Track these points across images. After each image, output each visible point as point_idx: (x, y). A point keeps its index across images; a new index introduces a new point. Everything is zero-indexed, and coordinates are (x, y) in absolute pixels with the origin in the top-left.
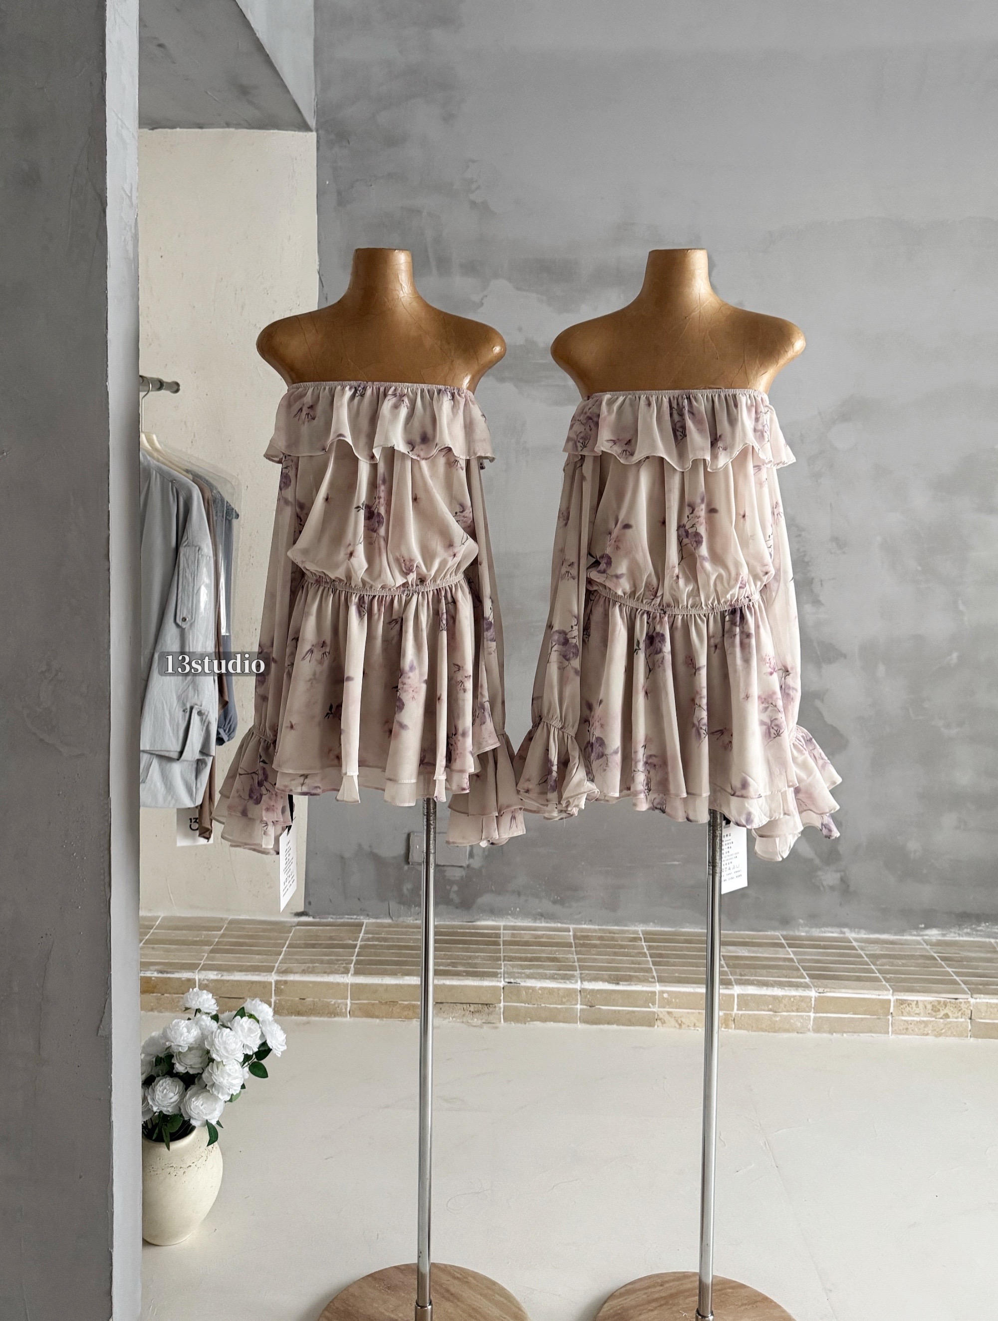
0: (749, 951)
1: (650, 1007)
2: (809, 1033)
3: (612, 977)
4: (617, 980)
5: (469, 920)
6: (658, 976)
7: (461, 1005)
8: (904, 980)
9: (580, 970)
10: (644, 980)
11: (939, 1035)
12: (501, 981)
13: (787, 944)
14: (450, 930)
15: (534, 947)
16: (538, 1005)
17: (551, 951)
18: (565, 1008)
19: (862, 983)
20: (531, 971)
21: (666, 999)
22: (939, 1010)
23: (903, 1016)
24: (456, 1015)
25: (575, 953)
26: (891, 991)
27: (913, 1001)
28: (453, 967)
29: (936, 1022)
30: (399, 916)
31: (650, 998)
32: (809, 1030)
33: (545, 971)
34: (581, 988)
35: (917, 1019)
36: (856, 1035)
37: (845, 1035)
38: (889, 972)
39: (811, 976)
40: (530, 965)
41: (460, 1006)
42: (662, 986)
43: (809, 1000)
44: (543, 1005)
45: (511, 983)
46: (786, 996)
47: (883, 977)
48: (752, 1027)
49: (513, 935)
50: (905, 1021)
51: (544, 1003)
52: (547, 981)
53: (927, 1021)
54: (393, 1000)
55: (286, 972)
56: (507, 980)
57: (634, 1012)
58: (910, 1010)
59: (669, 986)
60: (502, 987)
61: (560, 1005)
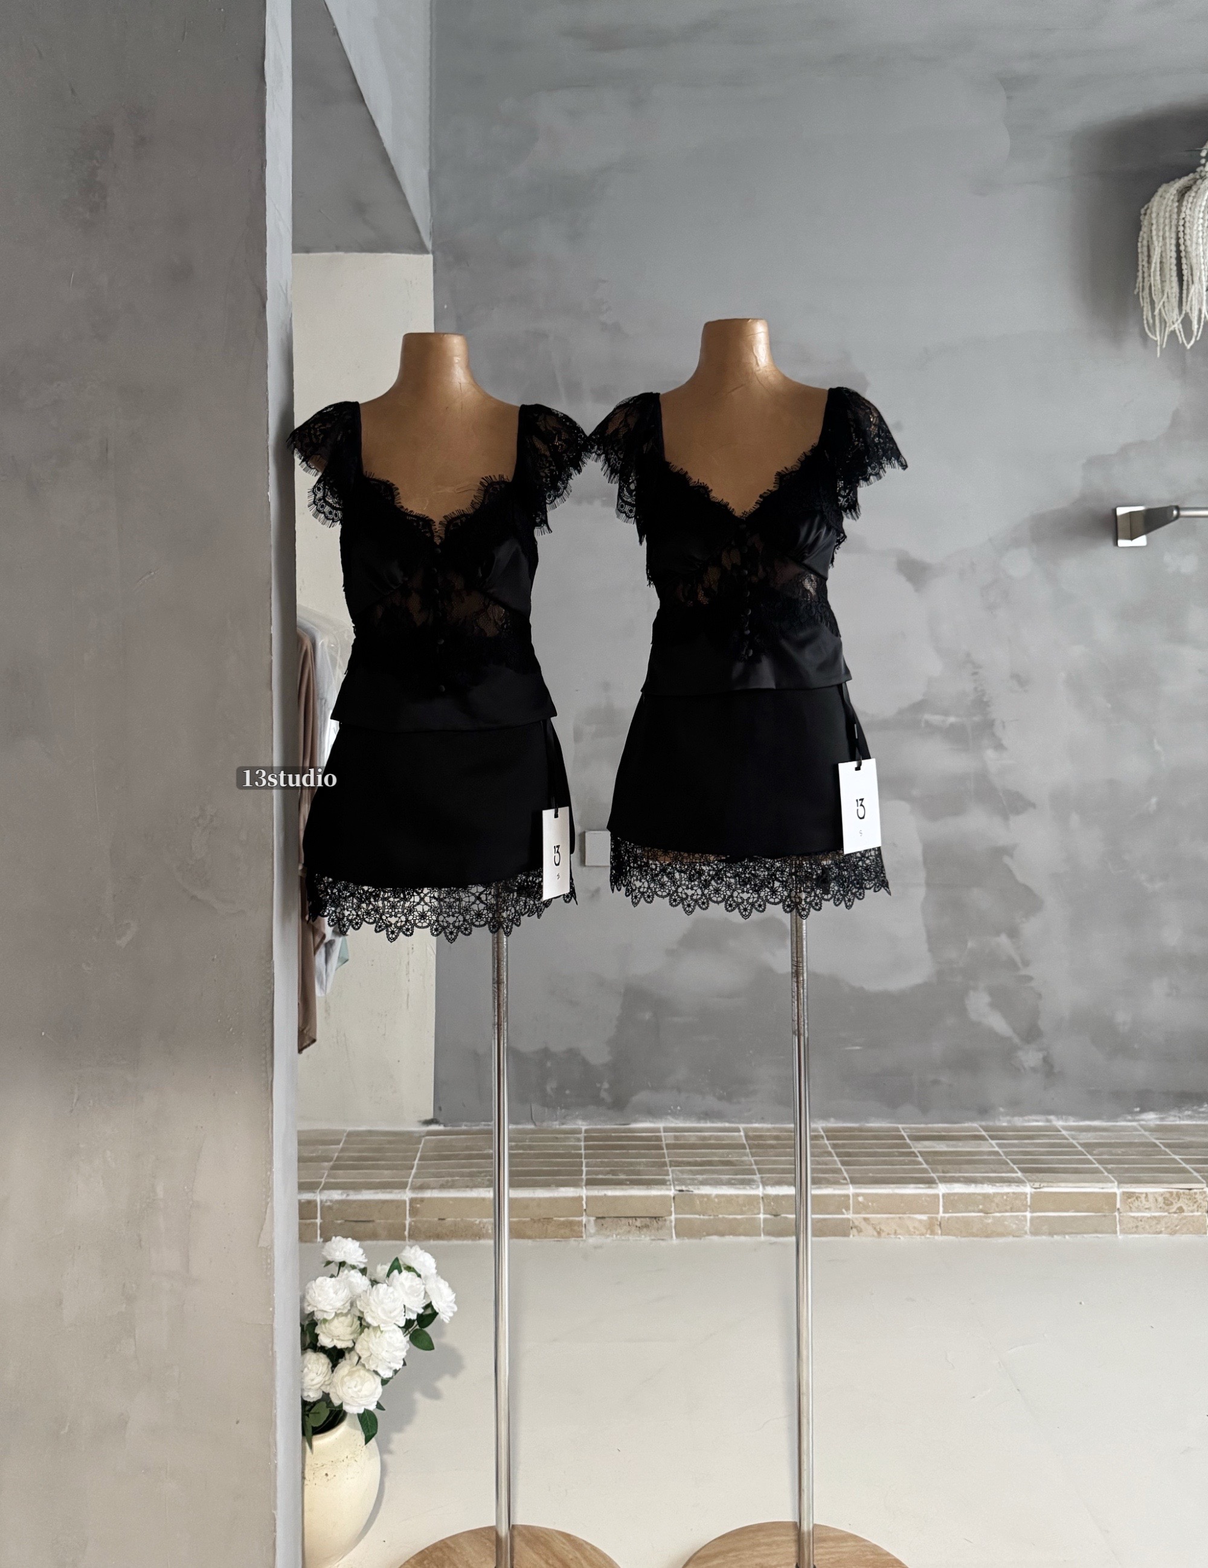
0: (948, 1146)
1: (843, 1214)
2: (1026, 1236)
5: (623, 1123)
6: (850, 1178)
7: (627, 1219)
8: (1127, 1170)
9: (760, 1174)
10: (835, 1183)
11: (1173, 1233)
12: (671, 1190)
13: (989, 1136)
14: (603, 1134)
15: (703, 1151)
16: (714, 1216)
17: (723, 1153)
18: (747, 1219)
19: (1082, 1176)
20: (705, 1176)
21: (860, 1203)
22: (1172, 1203)
23: (1131, 1211)
24: (620, 1231)
25: (750, 1156)
26: (1116, 1183)
27: (1142, 1193)
28: (613, 1175)
29: (1170, 1217)
30: (543, 1121)
31: (843, 1203)
32: (1026, 1233)
33: (721, 1176)
34: (763, 1193)
35: (1147, 1214)
36: (1079, 1236)
37: (1067, 1237)
38: (1111, 1162)
39: (1023, 1171)
40: (702, 1170)
41: (624, 1221)
42: (858, 1188)
43: (1023, 1197)
44: (720, 1216)
45: (682, 1191)
46: (998, 1194)
47: (1106, 1169)
48: (961, 1232)
49: (676, 1138)
50: (1134, 1217)
51: (722, 1214)
52: (724, 1187)
53: (1160, 1217)
54: (548, 1217)
55: (422, 1187)
56: (678, 1188)
57: (825, 1220)
58: (1140, 1204)
59: (866, 1188)
60: (672, 1196)
61: (740, 1214)
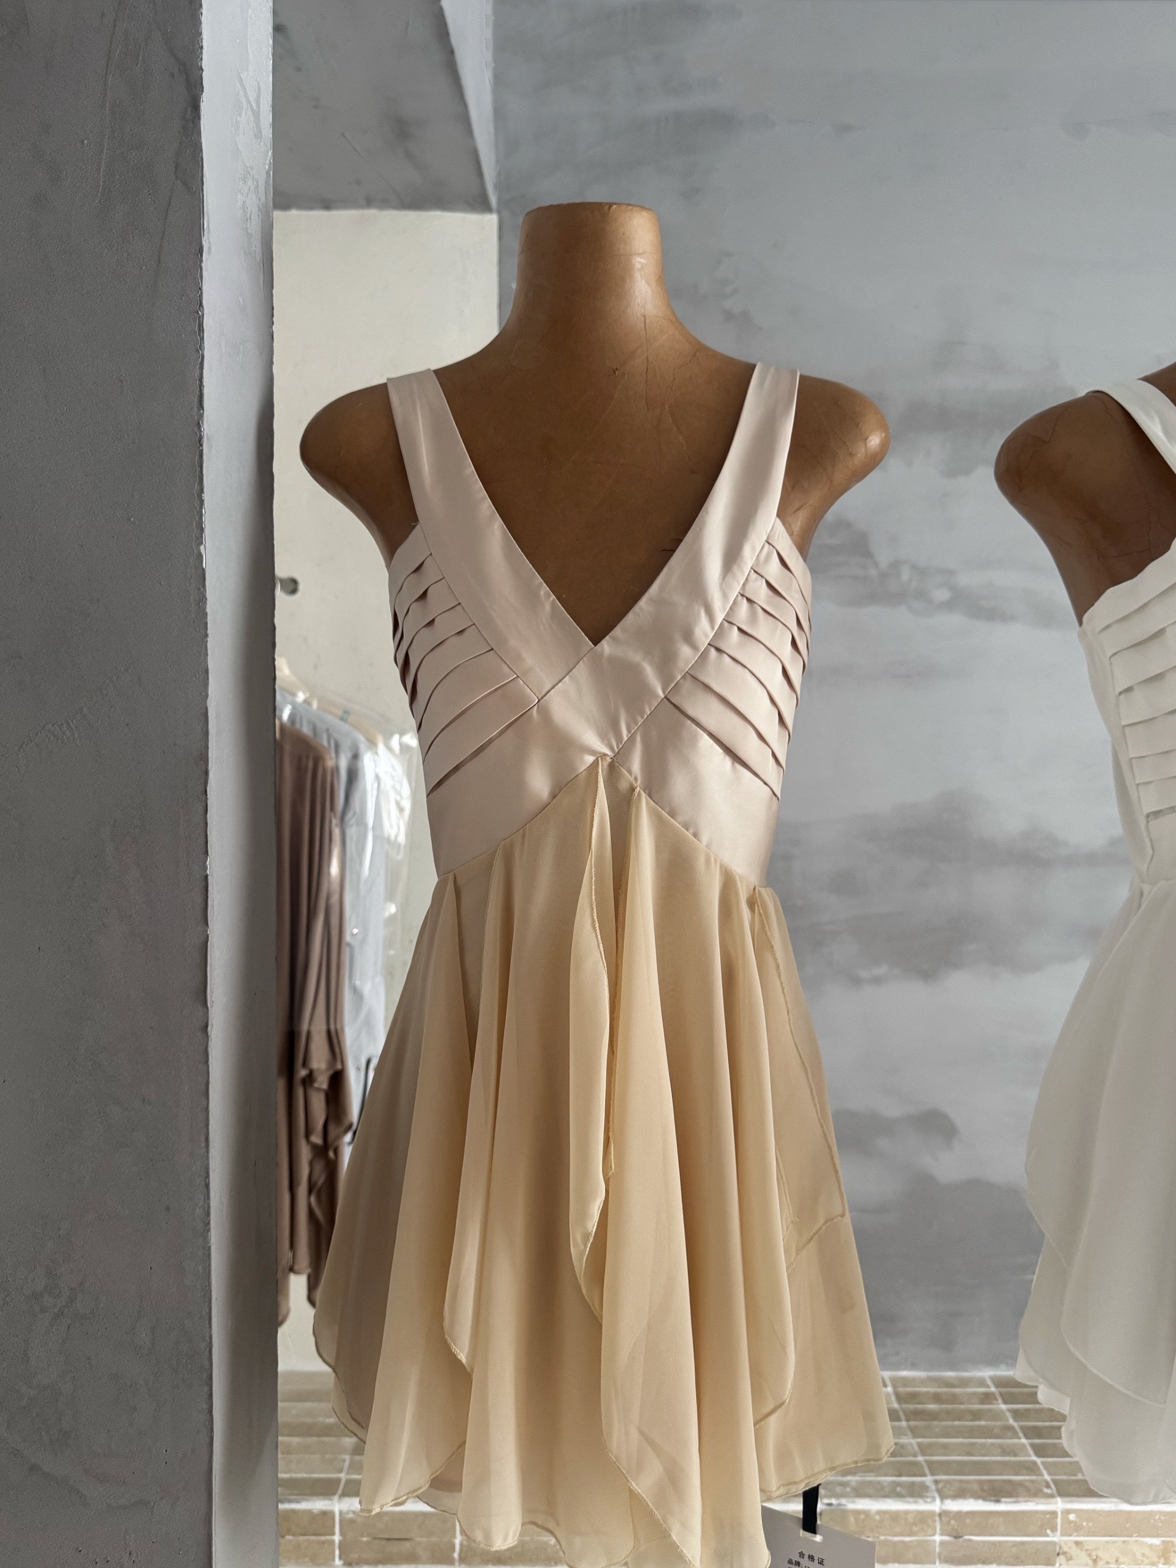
1: (1047, 1535)
3: (986, 1487)
4: (995, 1493)
6: (1054, 1481)
9: (932, 1474)
10: (1034, 1493)
16: (874, 1537)
18: (917, 1541)
21: (1071, 1522)
31: (1048, 1521)
34: (940, 1509)
42: (1067, 1502)
44: (882, 1538)
45: (830, 1505)
51: (884, 1535)
52: (889, 1501)
57: (1023, 1543)
59: (1079, 1503)
61: (909, 1535)
